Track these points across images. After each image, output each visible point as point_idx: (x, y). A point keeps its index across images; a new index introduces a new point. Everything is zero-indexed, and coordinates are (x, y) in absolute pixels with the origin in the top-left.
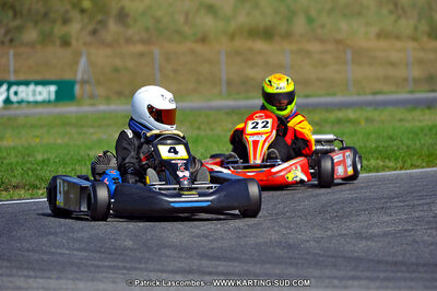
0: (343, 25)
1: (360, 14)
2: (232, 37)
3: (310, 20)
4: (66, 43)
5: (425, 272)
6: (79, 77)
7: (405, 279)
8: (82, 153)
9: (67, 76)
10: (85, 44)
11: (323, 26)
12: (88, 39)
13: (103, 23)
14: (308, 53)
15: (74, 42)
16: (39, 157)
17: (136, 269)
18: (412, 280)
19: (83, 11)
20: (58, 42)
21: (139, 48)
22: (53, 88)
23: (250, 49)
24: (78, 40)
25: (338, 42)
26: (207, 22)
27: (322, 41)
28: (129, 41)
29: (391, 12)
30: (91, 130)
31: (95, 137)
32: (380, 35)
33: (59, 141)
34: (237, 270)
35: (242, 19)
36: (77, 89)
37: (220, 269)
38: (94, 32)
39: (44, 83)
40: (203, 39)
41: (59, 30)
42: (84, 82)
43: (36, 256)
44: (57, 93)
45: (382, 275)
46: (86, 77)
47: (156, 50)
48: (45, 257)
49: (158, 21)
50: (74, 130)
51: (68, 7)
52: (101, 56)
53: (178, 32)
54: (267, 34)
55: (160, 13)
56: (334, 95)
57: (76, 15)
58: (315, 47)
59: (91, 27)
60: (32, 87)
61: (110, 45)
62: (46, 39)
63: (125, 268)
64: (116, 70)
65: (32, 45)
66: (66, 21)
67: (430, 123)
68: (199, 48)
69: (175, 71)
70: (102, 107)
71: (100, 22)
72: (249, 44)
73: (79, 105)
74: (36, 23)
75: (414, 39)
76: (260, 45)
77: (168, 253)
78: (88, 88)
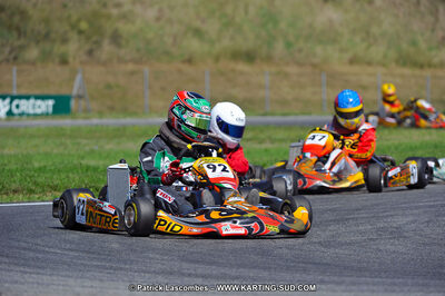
0: (319, 50)
1: (334, 41)
2: (217, 59)
3: (289, 45)
4: (64, 62)
5: (387, 277)
6: (75, 92)
7: (367, 284)
8: (75, 162)
9: (64, 91)
10: (82, 63)
11: (300, 51)
12: (84, 58)
13: (98, 43)
14: (286, 75)
15: (71, 60)
16: (36, 165)
17: (121, 269)
18: (374, 284)
19: (81, 32)
20: (57, 60)
21: (130, 67)
22: (51, 103)
23: (233, 71)
24: (74, 58)
25: (314, 66)
26: (194, 45)
27: (300, 64)
28: (121, 60)
29: (363, 40)
30: (84, 141)
31: (87, 148)
32: (352, 61)
33: (55, 151)
34: (214, 272)
35: (226, 43)
36: (73, 103)
37: (199, 271)
38: (90, 53)
39: (43, 98)
40: (190, 61)
41: (58, 49)
42: (80, 97)
43: (32, 254)
44: (54, 106)
45: (348, 279)
46: (81, 93)
47: (146, 69)
48: (40, 256)
49: (148, 42)
50: (68, 142)
51: (67, 28)
52: (96, 74)
53: (167, 53)
54: (249, 57)
55: (150, 35)
56: (310, 114)
57: (74, 36)
58: (293, 69)
59: (87, 47)
60: (32, 101)
61: (104, 64)
62: (46, 57)
63: (111, 268)
64: (109, 86)
65: (33, 63)
66: (65, 41)
67: (396, 143)
68: (187, 68)
69: (163, 89)
70: (95, 121)
71: (96, 42)
72: (232, 65)
73: (74, 118)
74: (38, 42)
75: (384, 65)
76: (242, 67)
77: (151, 256)
78: (82, 103)
